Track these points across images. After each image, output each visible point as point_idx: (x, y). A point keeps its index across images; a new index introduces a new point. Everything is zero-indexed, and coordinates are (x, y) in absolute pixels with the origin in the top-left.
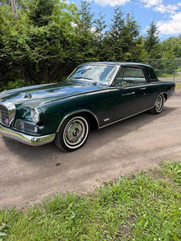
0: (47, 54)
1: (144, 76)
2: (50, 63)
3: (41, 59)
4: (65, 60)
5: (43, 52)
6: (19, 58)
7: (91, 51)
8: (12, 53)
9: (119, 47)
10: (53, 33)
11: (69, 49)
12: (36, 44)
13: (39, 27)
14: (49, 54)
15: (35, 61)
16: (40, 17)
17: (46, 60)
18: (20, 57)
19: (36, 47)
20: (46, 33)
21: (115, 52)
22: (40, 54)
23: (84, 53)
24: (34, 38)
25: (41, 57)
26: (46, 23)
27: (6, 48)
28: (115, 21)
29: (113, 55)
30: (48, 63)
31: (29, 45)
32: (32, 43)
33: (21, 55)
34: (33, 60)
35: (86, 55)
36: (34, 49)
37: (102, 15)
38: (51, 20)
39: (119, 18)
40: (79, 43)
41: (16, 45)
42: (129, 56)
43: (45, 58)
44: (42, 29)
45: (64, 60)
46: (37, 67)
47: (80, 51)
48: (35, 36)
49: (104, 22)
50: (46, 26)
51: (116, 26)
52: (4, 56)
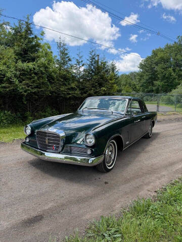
0: (35, 87)
2: (38, 95)
3: (29, 92)
4: (52, 92)
5: (32, 86)
6: (6, 91)
7: (73, 85)
9: (96, 83)
11: (54, 83)
12: (24, 78)
13: (28, 62)
14: (37, 87)
15: (23, 93)
16: (27, 54)
17: (34, 93)
19: (24, 80)
20: (34, 69)
21: (93, 87)
22: (28, 87)
24: (22, 72)
25: (29, 90)
26: (33, 60)
28: (91, 60)
29: (91, 90)
30: (35, 95)
31: (18, 79)
32: (20, 77)
33: (9, 87)
34: (21, 92)
35: (69, 89)
36: (21, 82)
37: (80, 56)
38: (38, 57)
39: (94, 59)
40: (62, 78)
41: (4, 78)
42: (104, 90)
43: (33, 91)
44: (31, 65)
45: (50, 93)
46: (24, 99)
47: (63, 85)
48: (23, 70)
49: (82, 62)
50: (34, 63)
51: (92, 65)
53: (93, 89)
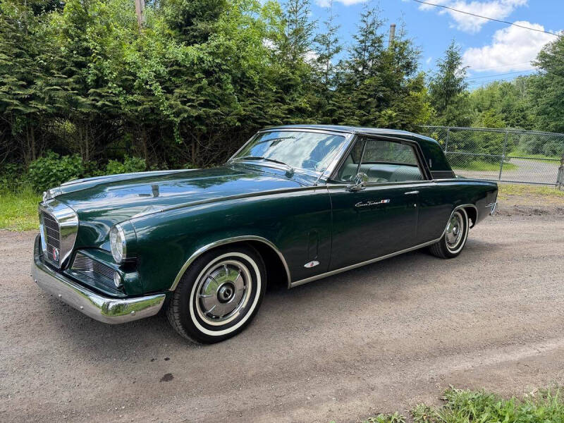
0: (201, 105)
1: (416, 163)
2: (207, 125)
3: (186, 116)
4: (242, 119)
5: (193, 100)
6: (136, 111)
7: (302, 102)
8: (121, 99)
9: (370, 96)
10: (218, 61)
11: (251, 95)
12: (178, 81)
13: (188, 44)
14: (206, 104)
15: (172, 118)
16: (192, 24)
17: (198, 118)
18: (140, 108)
19: (178, 87)
20: (201, 60)
21: (360, 108)
22: (184, 103)
23: (286, 107)
24: (175, 67)
25: (186, 111)
26: (204, 37)
27: (110, 88)
28: (362, 38)
29: (353, 114)
30: (201, 124)
31: (161, 84)
32: (170, 80)
33: (142, 103)
34: (168, 116)
35: (290, 112)
36: (171, 92)
37: (333, 25)
38: (215, 31)
39: (372, 33)
40: (276, 82)
41: (134, 81)
42: (390, 118)
43: (194, 113)
44: (193, 51)
45: (239, 120)
46: (176, 132)
47: (277, 101)
48: (177, 63)
49: (336, 41)
50: (204, 45)
51: (364, 50)
52: (104, 105)
53: (357, 112)
